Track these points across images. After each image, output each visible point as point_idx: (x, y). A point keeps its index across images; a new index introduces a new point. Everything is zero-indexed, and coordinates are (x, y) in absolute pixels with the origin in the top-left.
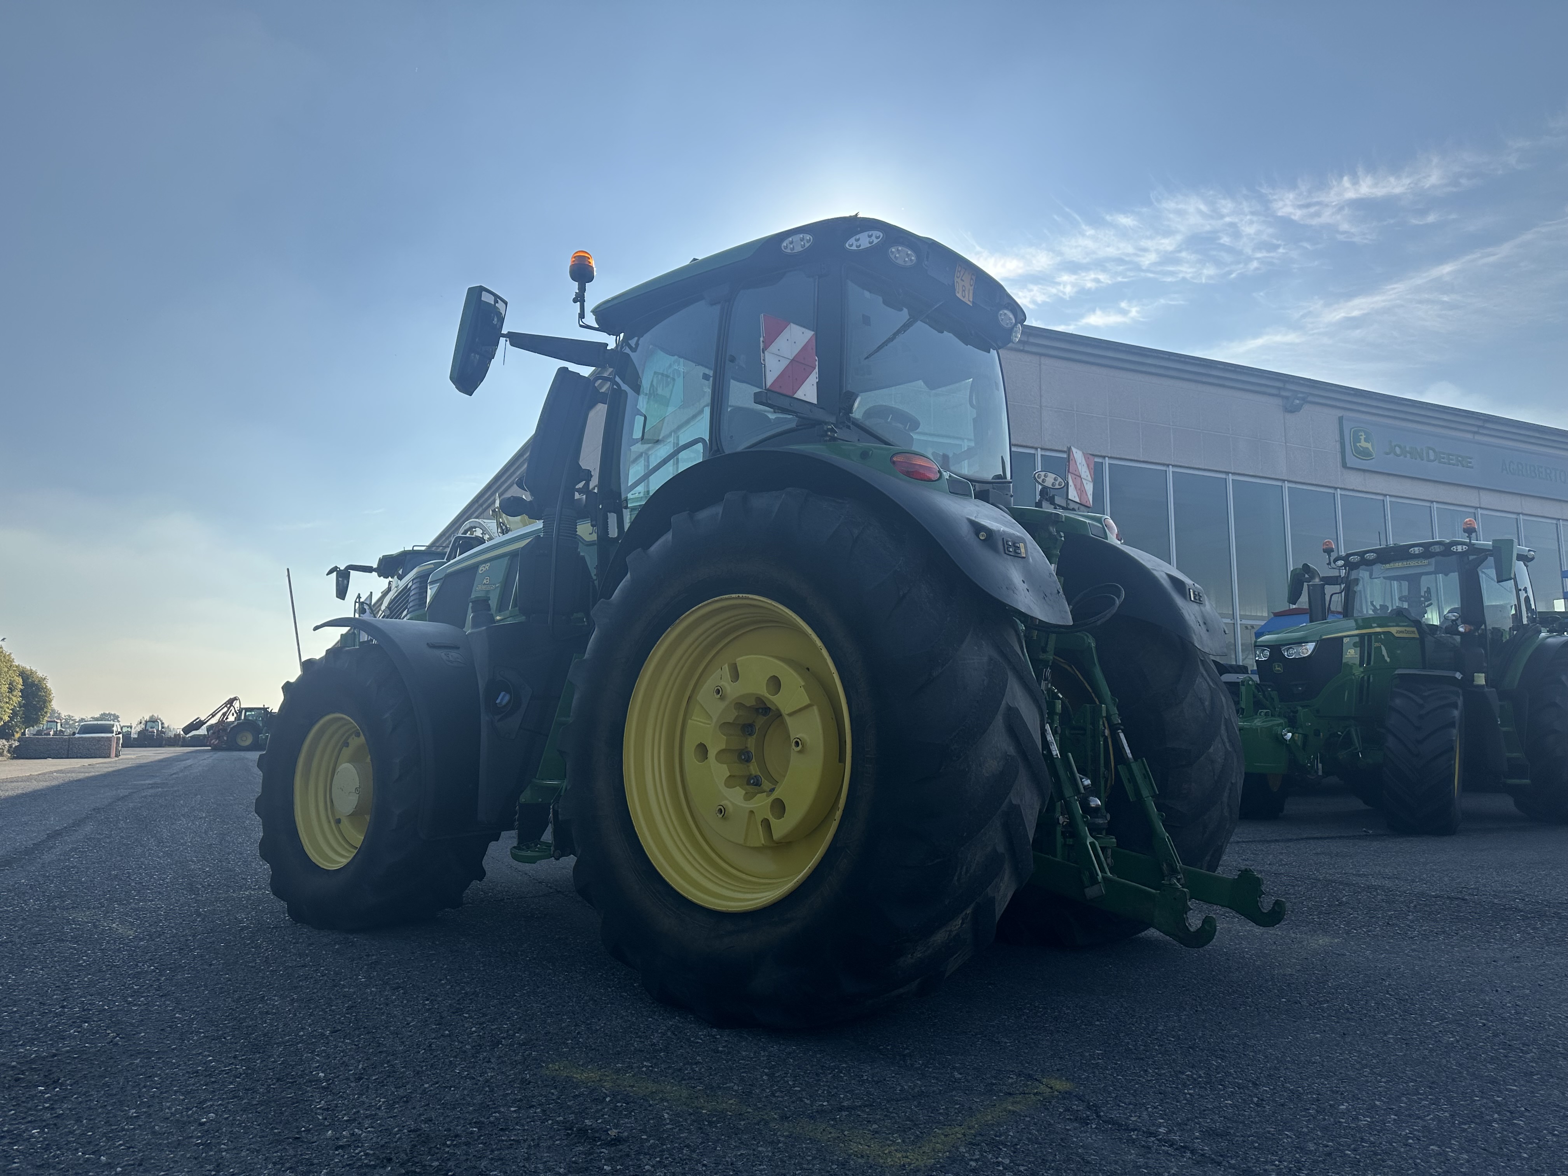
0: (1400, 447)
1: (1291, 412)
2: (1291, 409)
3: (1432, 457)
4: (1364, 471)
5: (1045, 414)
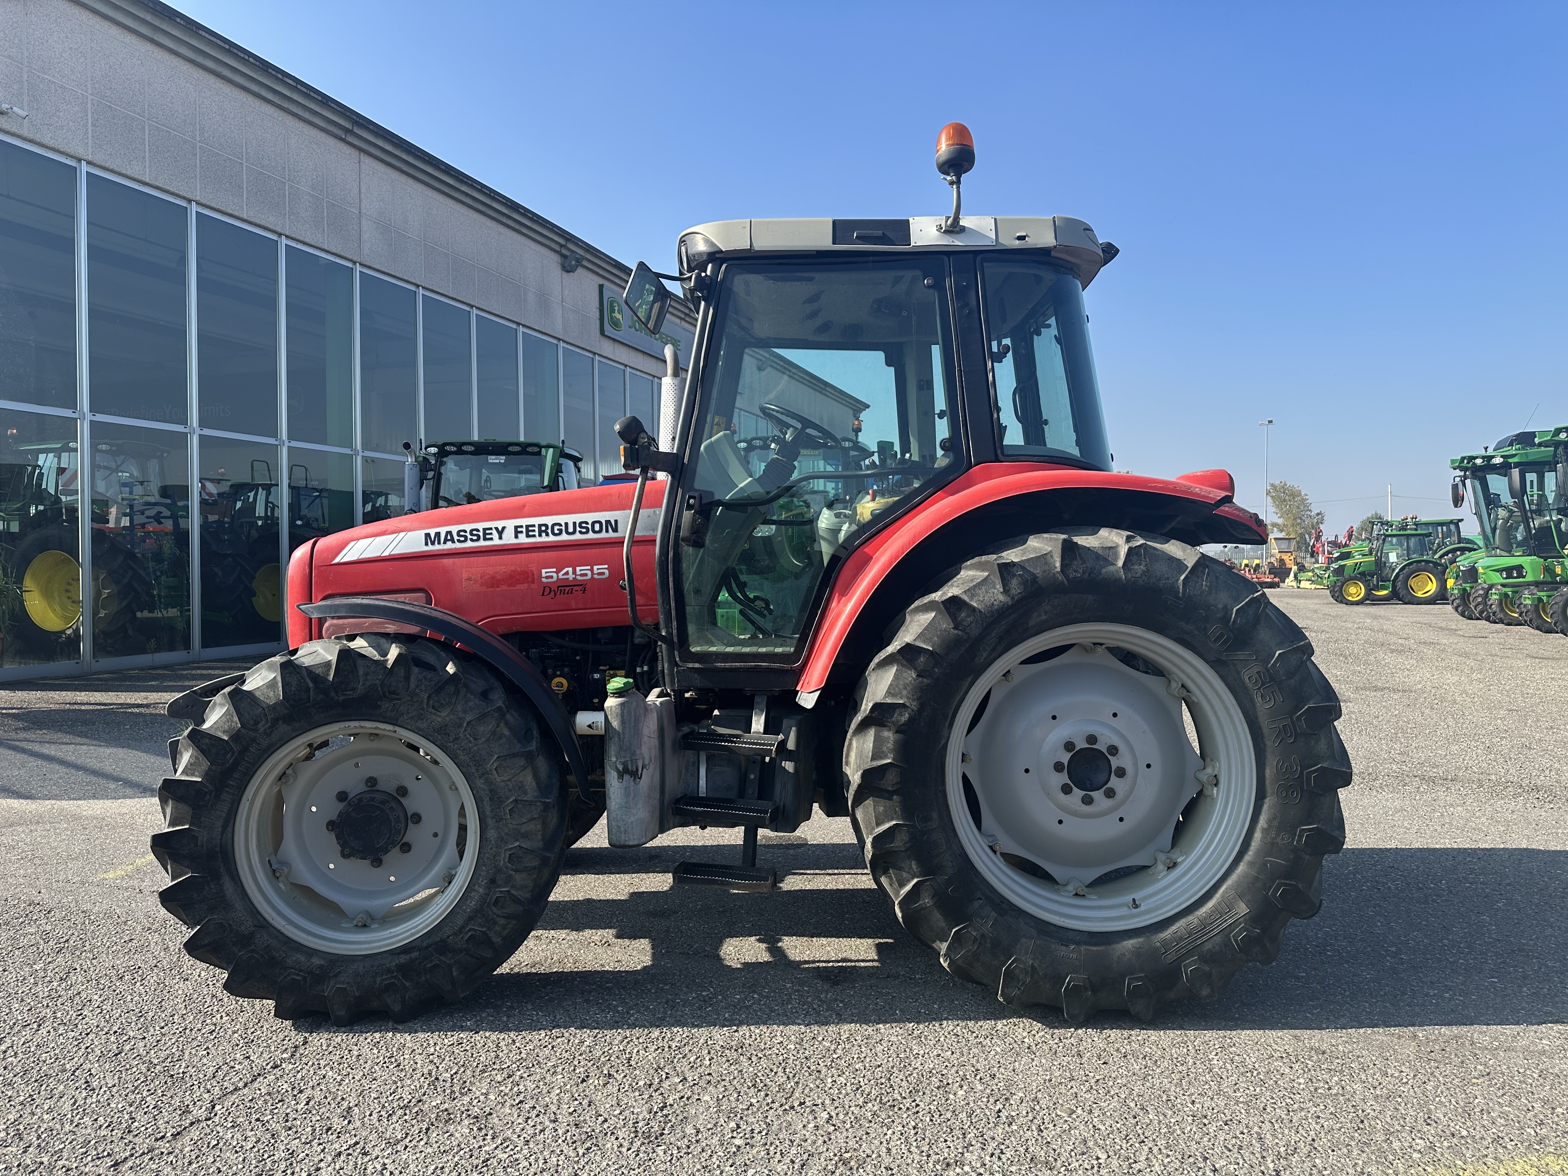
2: (568, 270)
4: (615, 340)
5: (364, 222)
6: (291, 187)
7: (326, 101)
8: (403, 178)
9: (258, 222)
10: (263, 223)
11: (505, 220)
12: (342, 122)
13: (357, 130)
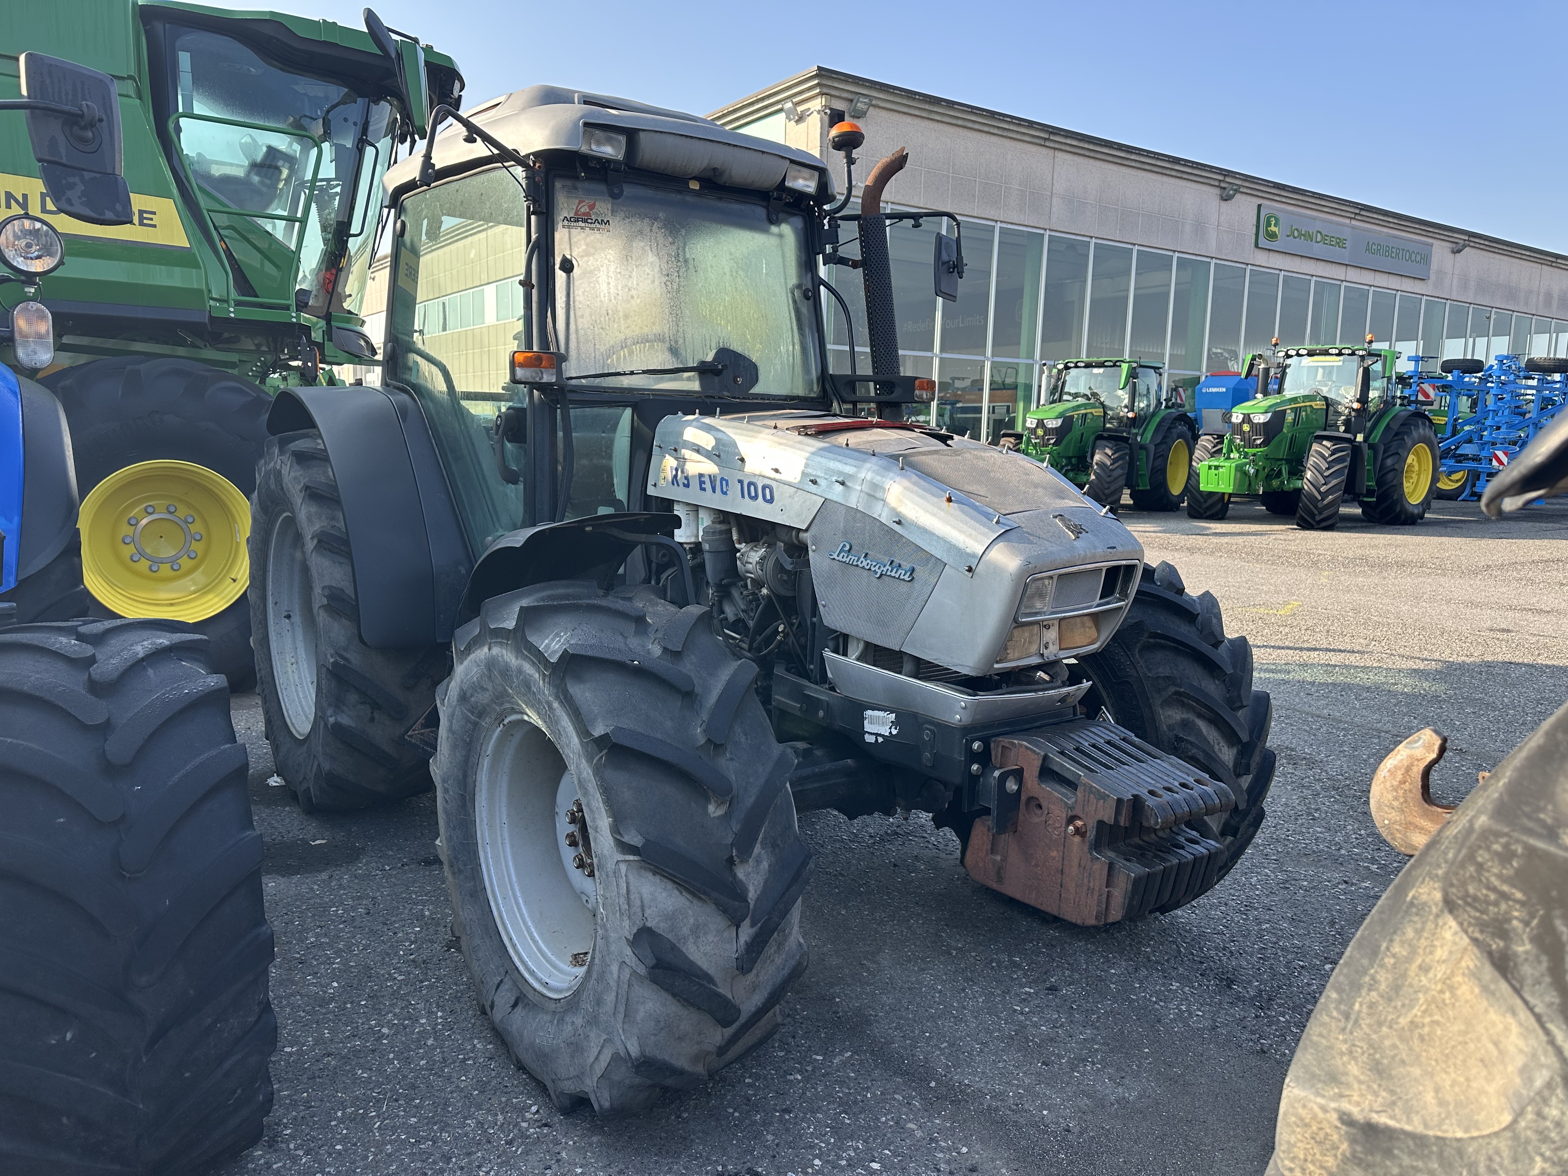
0: (1297, 230)
1: (1226, 200)
2: (1226, 198)
3: (1318, 240)
4: (1269, 250)
5: (1054, 200)
6: (1006, 187)
7: (1031, 124)
8: (1086, 160)
9: (983, 216)
10: (986, 216)
11: (1168, 172)
12: (1042, 135)
13: (1052, 137)
